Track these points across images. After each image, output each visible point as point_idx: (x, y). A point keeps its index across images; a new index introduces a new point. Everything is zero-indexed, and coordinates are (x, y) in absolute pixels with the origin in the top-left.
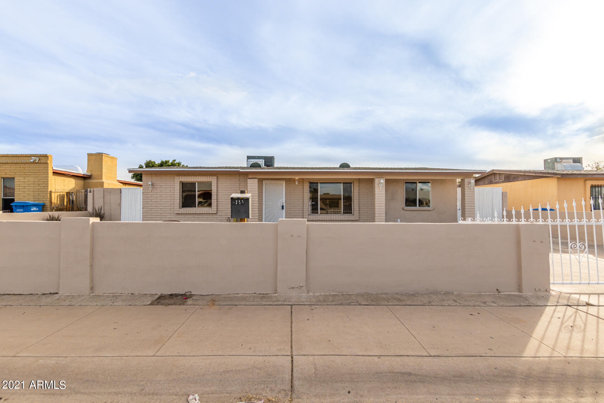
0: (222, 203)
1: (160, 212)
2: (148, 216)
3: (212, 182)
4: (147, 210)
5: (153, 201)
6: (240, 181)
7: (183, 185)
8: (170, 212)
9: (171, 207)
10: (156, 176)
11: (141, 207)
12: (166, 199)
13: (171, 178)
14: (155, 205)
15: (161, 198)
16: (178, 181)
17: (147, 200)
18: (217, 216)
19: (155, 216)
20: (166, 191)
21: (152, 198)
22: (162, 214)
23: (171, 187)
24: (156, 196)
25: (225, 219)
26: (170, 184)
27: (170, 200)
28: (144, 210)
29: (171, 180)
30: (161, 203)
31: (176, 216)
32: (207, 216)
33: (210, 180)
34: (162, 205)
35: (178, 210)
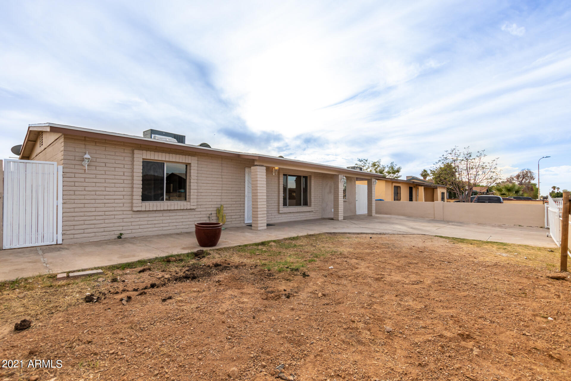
0: (202, 194)
1: (104, 209)
2: (76, 219)
3: (192, 165)
4: (74, 206)
5: (87, 189)
6: (222, 166)
7: (146, 164)
8: (123, 209)
9: (123, 201)
10: (96, 145)
11: (60, 201)
12: (115, 187)
13: (125, 151)
14: (92, 197)
15: (105, 185)
16: (140, 156)
17: (74, 188)
18: (195, 213)
19: (93, 218)
20: (116, 173)
21: (85, 184)
22: (106, 213)
23: (124, 167)
24: (95, 180)
25: (205, 216)
26: (124, 162)
27: (122, 189)
28: (66, 206)
29: (124, 155)
30: (105, 193)
31: (133, 216)
32: (182, 214)
33: (189, 162)
34: (107, 197)
35: (140, 205)
